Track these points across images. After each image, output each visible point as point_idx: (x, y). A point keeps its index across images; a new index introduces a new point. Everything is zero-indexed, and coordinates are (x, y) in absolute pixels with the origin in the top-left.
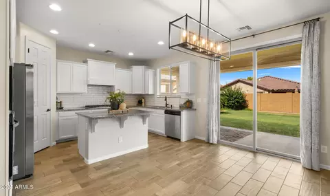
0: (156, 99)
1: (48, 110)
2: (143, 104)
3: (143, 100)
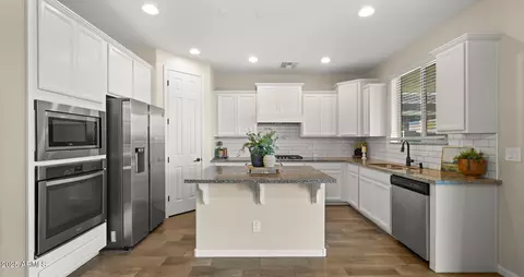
0: (388, 146)
1: (198, 160)
2: (364, 158)
3: (364, 150)
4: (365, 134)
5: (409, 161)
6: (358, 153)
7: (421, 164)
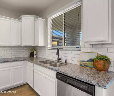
2: (35, 57)
3: (35, 52)
4: (36, 45)
5: (59, 59)
6: (32, 54)
7: (66, 61)
